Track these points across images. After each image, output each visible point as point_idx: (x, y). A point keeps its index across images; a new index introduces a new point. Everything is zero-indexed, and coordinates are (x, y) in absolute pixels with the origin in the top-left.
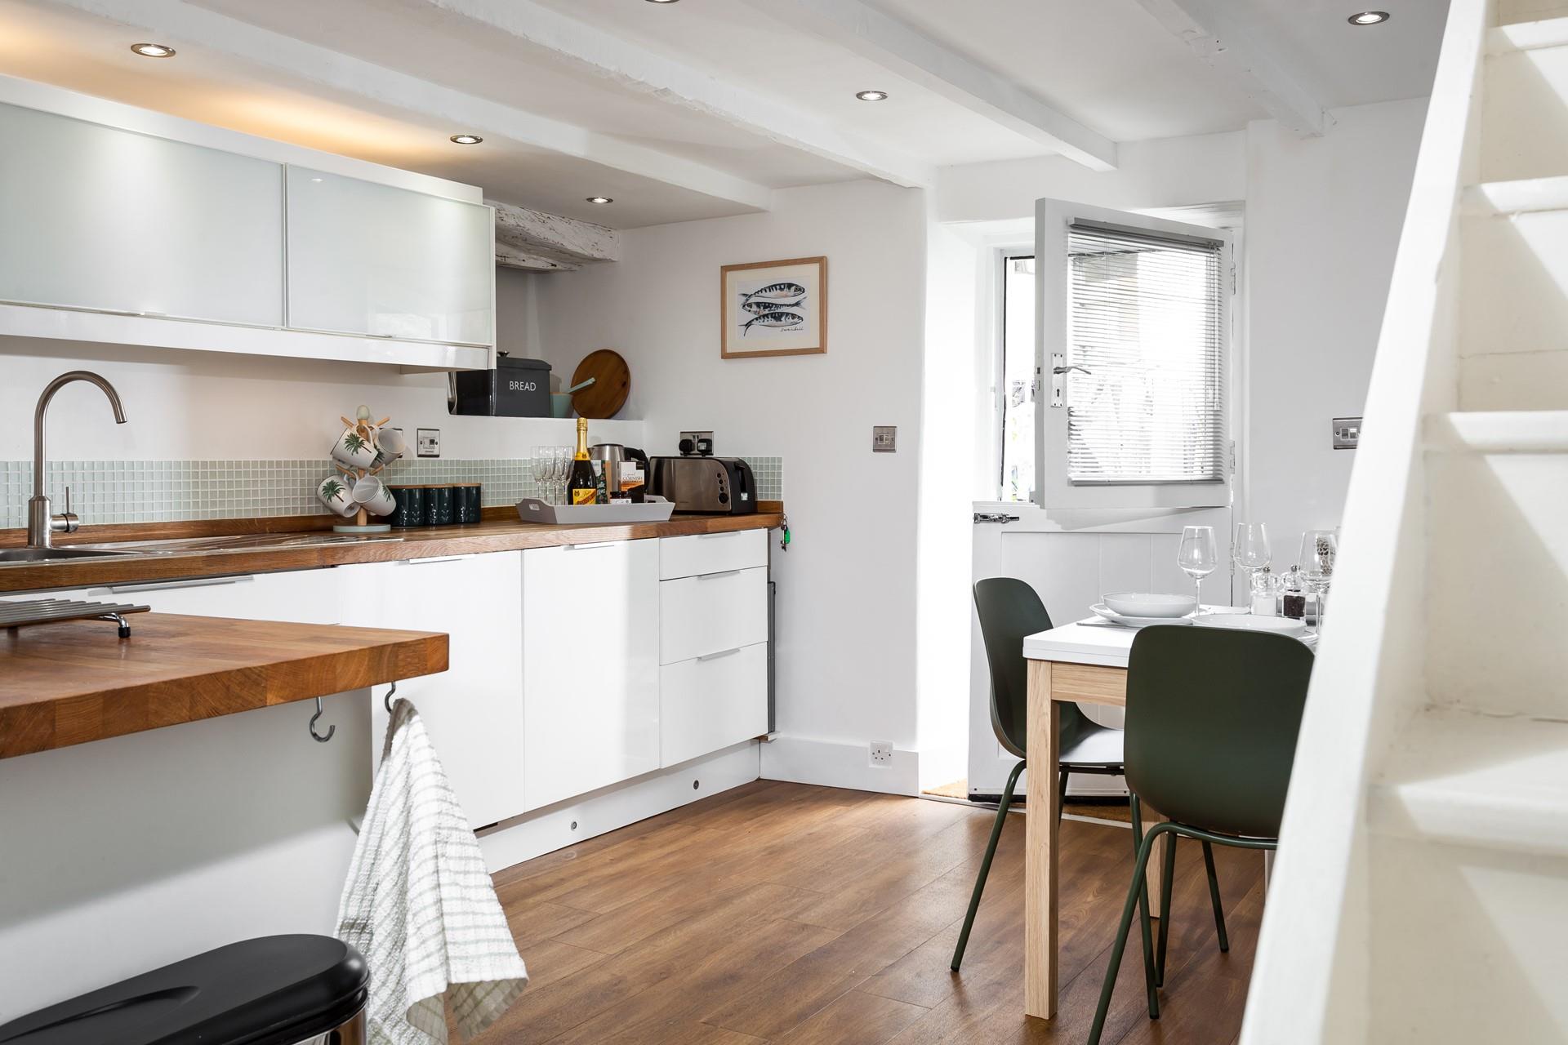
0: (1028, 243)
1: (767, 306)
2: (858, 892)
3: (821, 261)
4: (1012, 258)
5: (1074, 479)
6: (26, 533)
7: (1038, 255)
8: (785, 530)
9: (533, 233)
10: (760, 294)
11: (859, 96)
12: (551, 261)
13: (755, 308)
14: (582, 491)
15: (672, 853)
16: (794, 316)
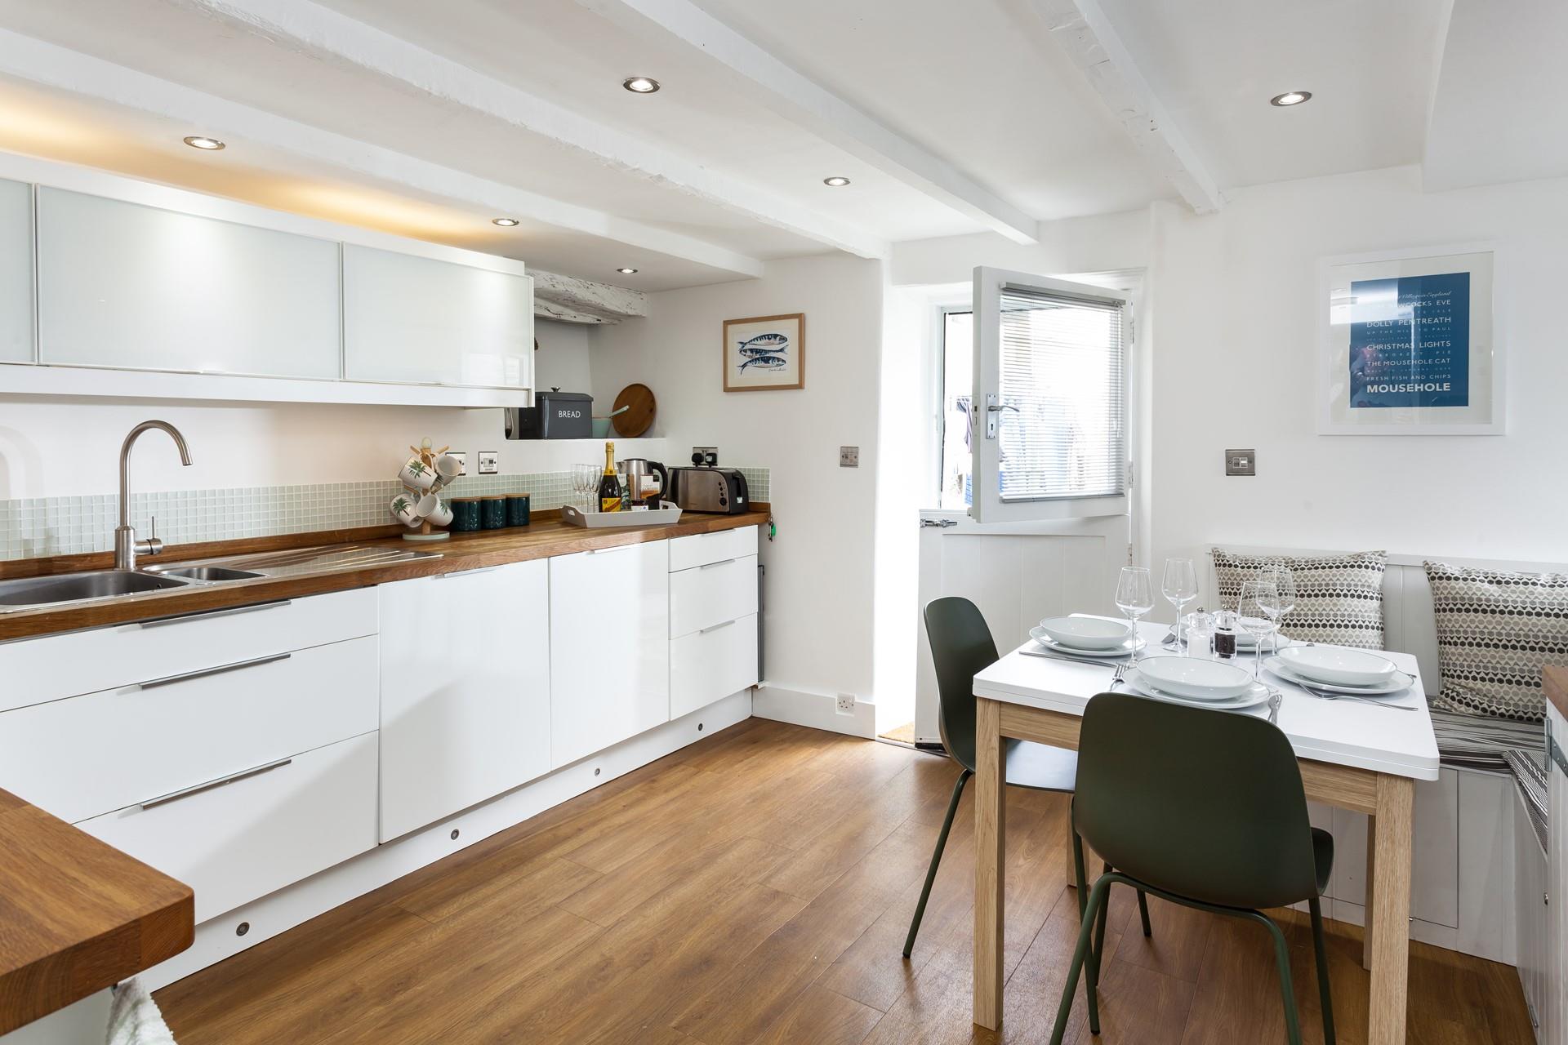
0: (968, 302)
1: (758, 351)
2: (823, 850)
3: (800, 317)
4: (950, 314)
5: (1005, 498)
6: (113, 556)
7: (976, 310)
8: (772, 525)
9: (579, 297)
10: (753, 342)
11: (827, 182)
12: (596, 317)
13: (749, 353)
14: (609, 500)
15: (673, 800)
16: (779, 359)
